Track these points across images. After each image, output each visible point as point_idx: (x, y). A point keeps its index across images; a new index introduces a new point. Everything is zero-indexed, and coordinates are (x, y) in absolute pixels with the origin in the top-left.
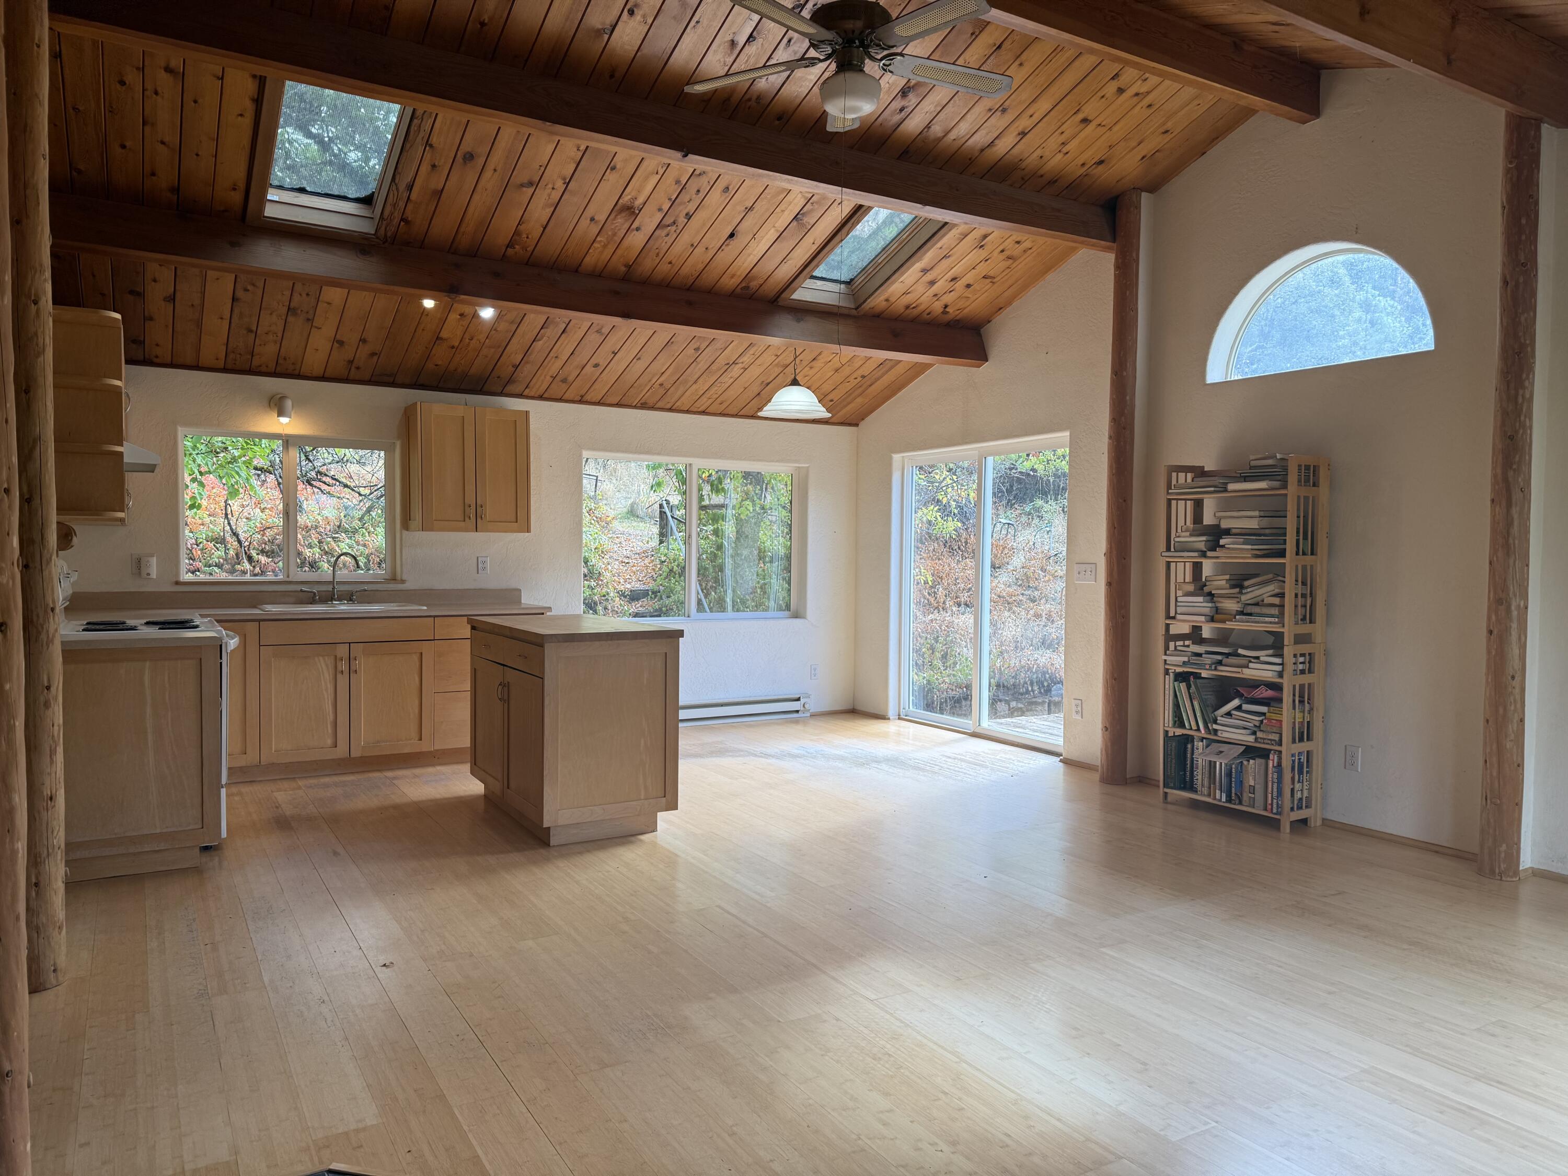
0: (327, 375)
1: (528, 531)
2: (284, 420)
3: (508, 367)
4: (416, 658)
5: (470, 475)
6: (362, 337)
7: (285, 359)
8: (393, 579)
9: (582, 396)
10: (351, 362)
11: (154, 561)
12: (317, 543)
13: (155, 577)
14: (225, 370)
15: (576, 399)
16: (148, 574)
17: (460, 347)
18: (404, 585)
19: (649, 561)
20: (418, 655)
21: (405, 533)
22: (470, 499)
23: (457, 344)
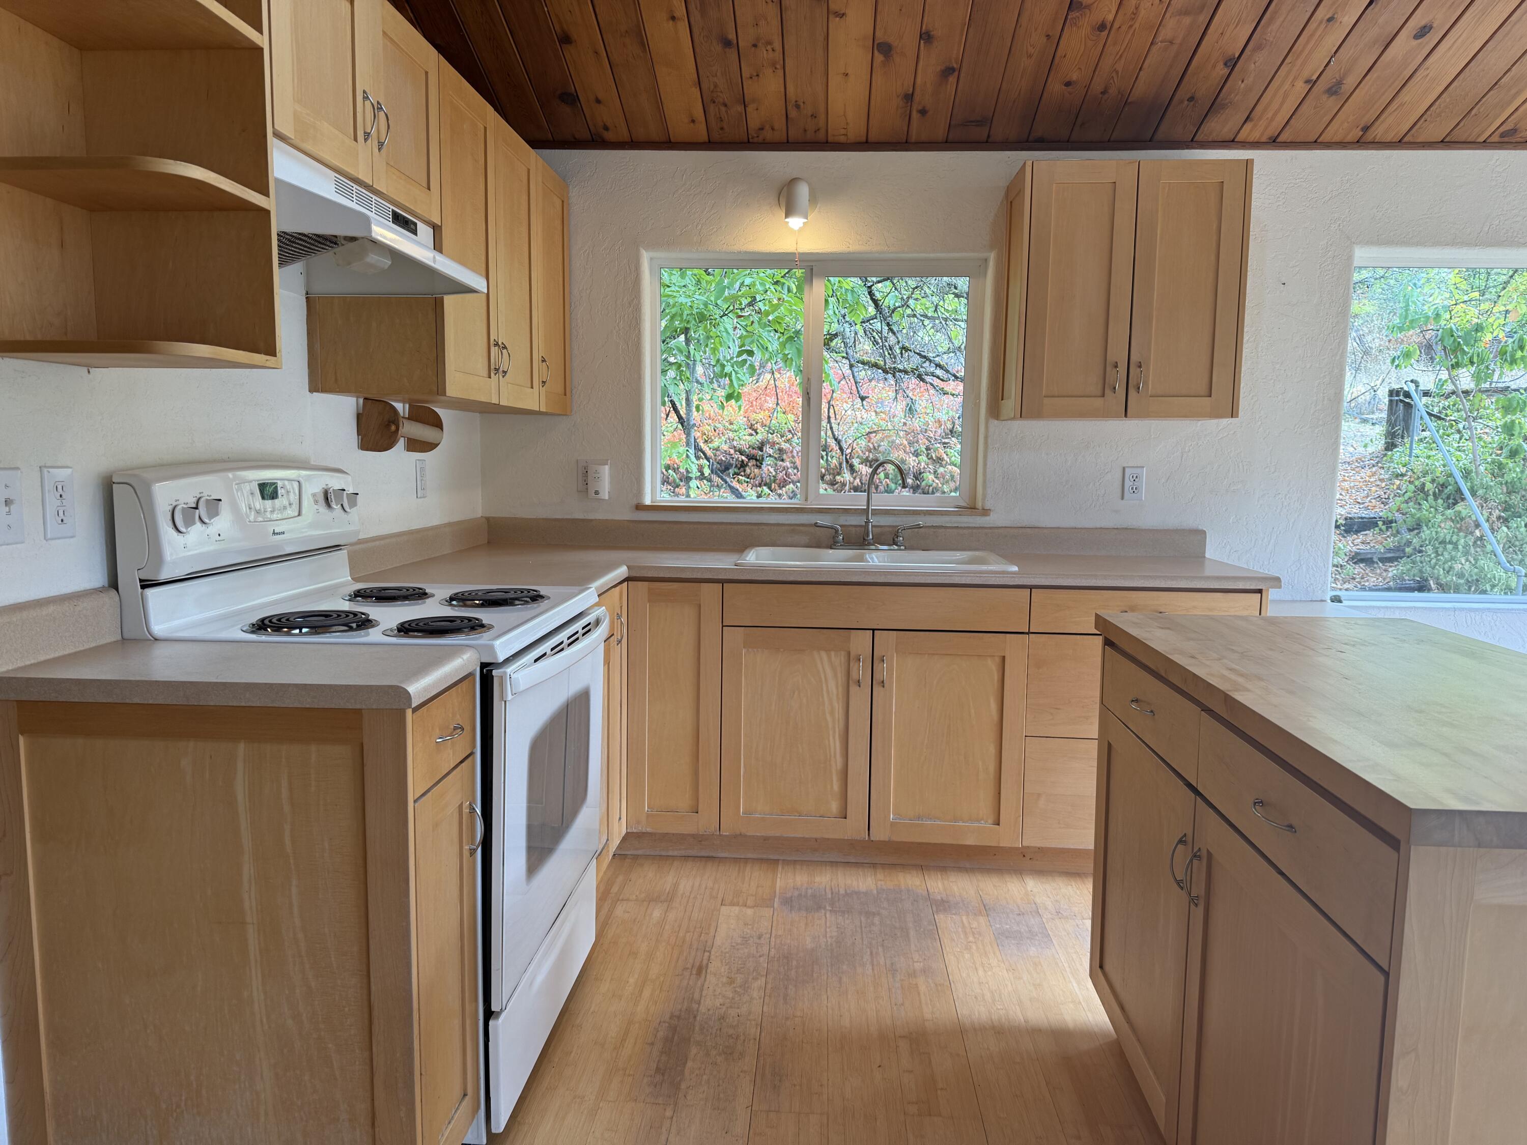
0: (872, 138)
1: (1233, 413)
2: (795, 222)
3: (1214, 66)
4: (992, 665)
5: (1121, 304)
6: (923, 31)
7: (797, 106)
8: (971, 508)
9: (1366, 129)
10: (909, 98)
11: (606, 471)
12: (924, 450)
13: (607, 497)
14: (710, 145)
15: (1349, 138)
16: (597, 493)
17: (1116, 25)
18: (988, 518)
19: (1369, 473)
20: (998, 660)
21: (994, 423)
22: (1118, 352)
23: (1110, 17)
